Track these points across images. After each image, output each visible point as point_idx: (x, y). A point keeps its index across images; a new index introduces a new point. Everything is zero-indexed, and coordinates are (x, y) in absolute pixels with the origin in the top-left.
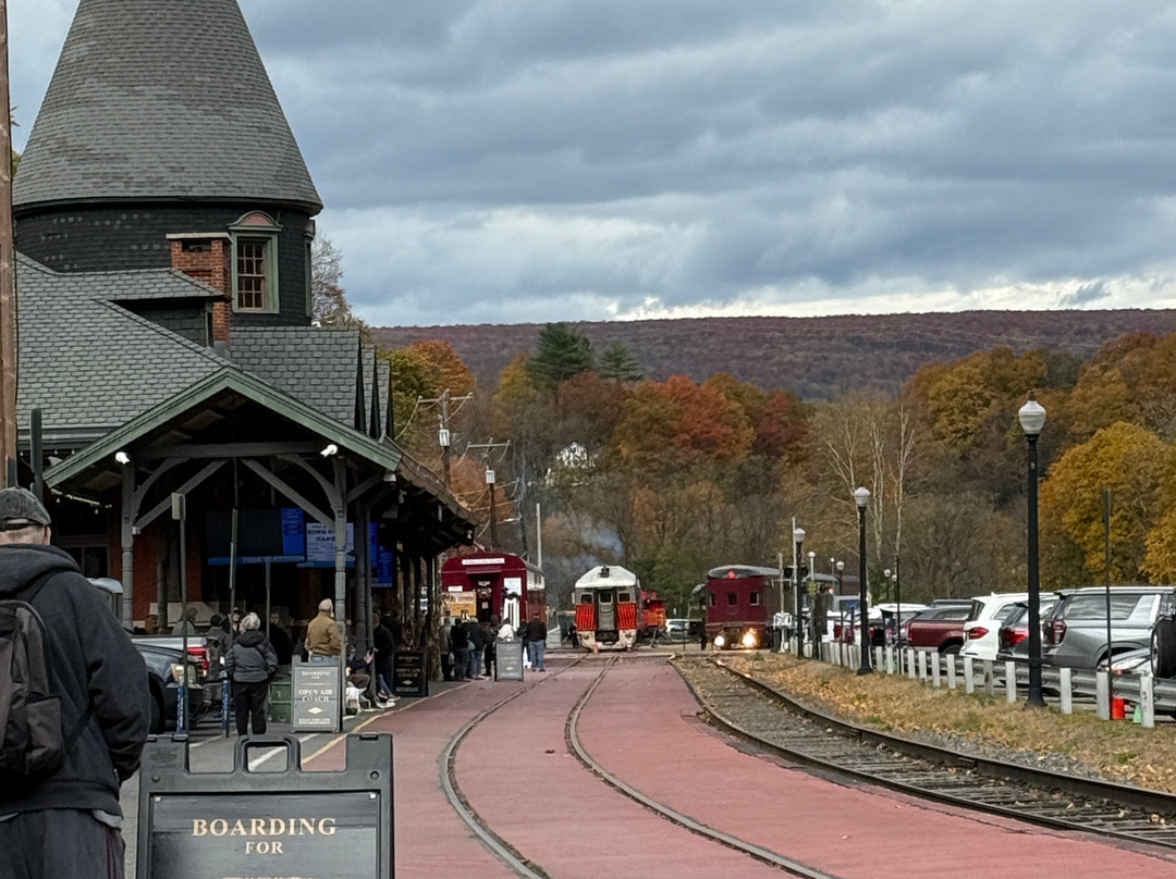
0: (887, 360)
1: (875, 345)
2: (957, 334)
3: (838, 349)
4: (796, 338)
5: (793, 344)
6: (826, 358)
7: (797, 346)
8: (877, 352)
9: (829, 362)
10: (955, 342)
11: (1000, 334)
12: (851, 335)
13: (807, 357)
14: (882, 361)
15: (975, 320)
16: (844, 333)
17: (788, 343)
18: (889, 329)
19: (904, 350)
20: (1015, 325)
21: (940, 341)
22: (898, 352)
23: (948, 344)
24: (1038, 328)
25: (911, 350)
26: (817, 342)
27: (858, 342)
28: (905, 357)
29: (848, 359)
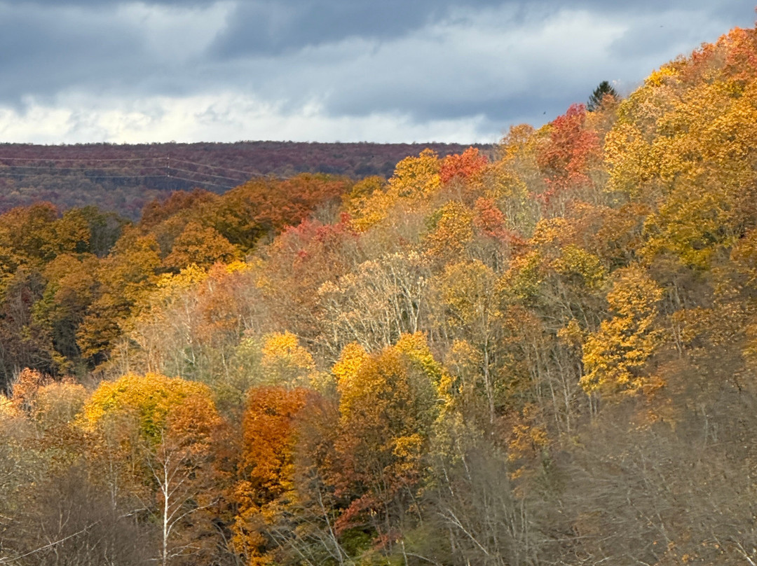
0: (129, 199)
1: (117, 181)
2: (216, 171)
3: (73, 185)
4: (24, 171)
5: (21, 178)
6: (57, 196)
7: (24, 180)
8: (118, 190)
9: (59, 201)
10: (214, 179)
11: (266, 171)
12: (90, 168)
13: (34, 195)
14: (124, 200)
15: (241, 154)
16: (83, 166)
17: (15, 177)
18: (136, 163)
19: (150, 187)
20: (287, 160)
21: (195, 178)
22: (143, 191)
23: (204, 182)
24: (314, 165)
25: (160, 189)
26: (49, 176)
27: (98, 177)
28: (152, 196)
29: (84, 198)
